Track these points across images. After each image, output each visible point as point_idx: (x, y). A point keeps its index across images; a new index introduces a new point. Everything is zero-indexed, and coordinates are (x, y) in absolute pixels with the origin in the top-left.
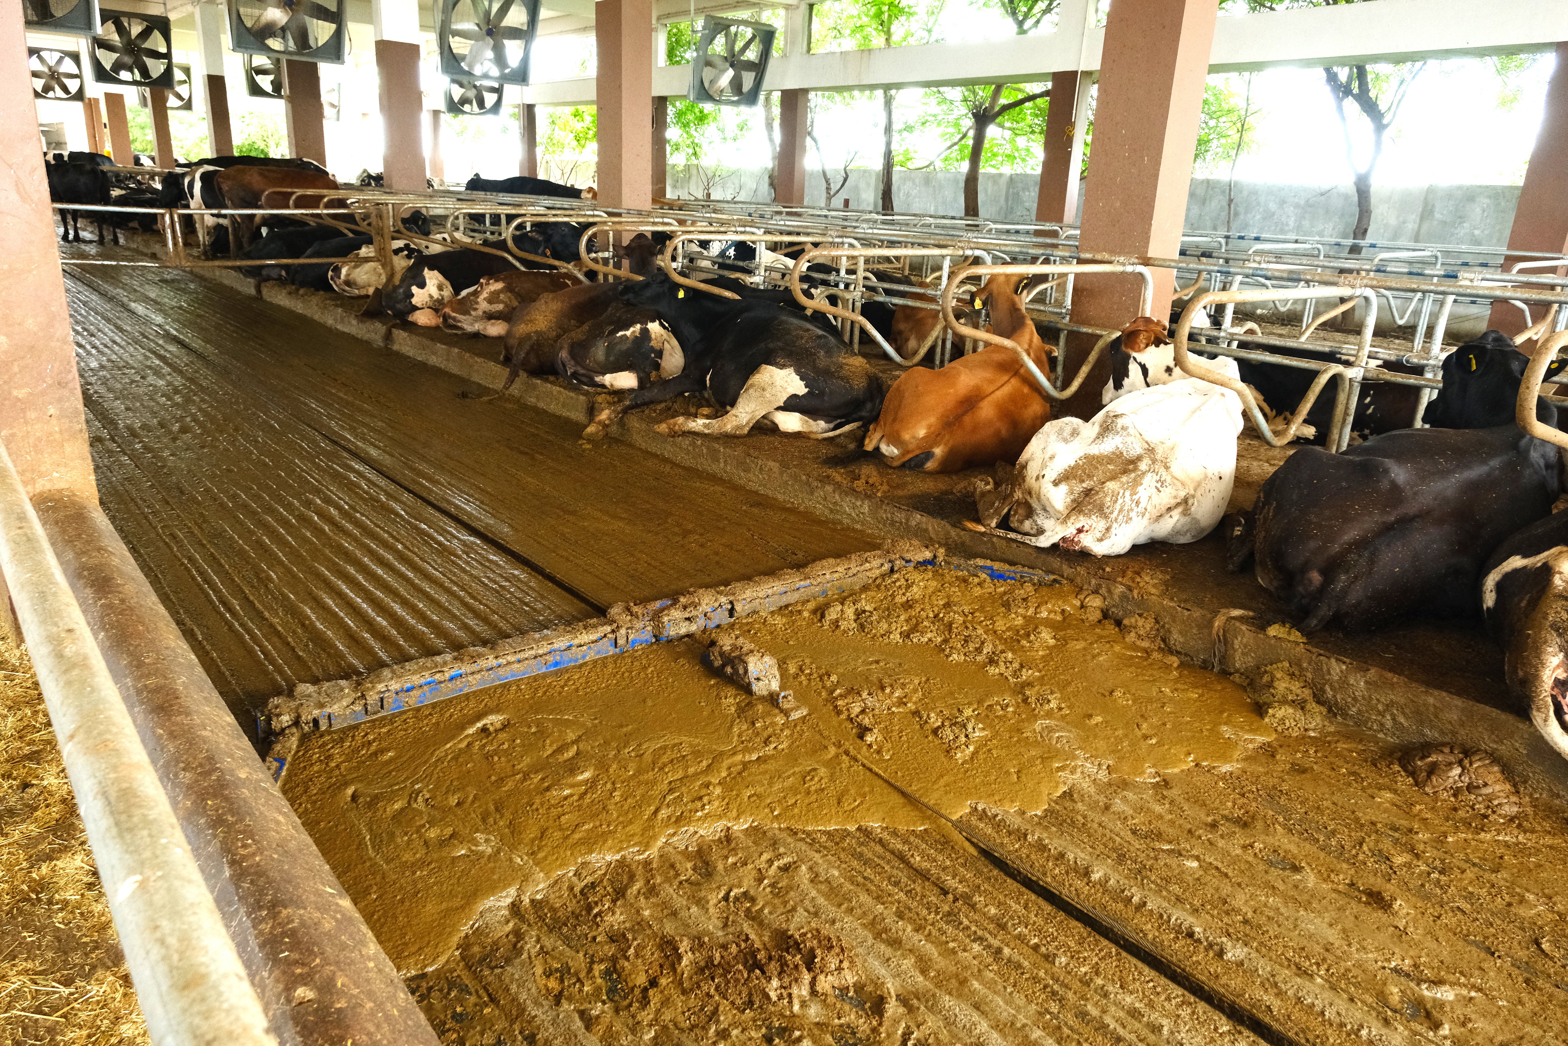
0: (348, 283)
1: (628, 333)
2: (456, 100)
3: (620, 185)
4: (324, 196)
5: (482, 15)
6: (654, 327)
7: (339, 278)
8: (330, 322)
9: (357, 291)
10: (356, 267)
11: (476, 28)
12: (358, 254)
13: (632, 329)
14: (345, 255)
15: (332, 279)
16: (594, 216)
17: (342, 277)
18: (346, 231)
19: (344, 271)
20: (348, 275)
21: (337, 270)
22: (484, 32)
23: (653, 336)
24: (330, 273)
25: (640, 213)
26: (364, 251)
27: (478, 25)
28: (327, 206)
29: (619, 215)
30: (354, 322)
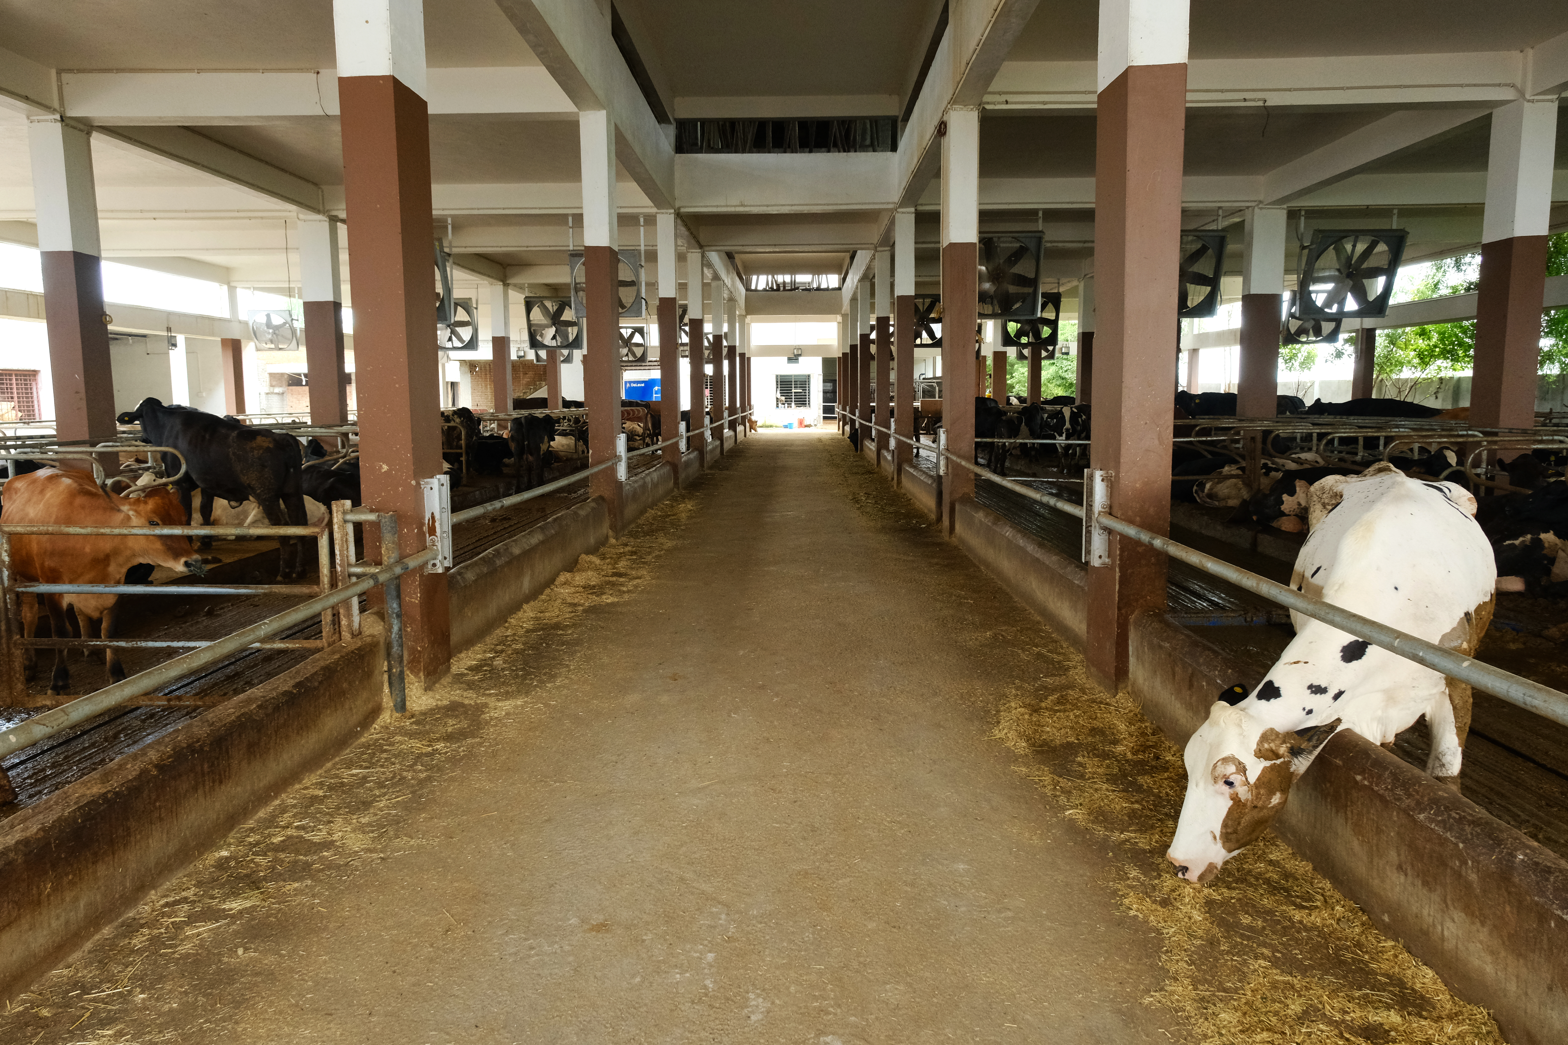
0: (1211, 496)
1: (1517, 542)
2: (1292, 332)
3: (1498, 405)
4: (1196, 426)
5: (1343, 260)
6: (1548, 537)
7: (1203, 491)
8: (1195, 527)
9: (1217, 503)
10: (1218, 483)
11: (1337, 273)
12: (1221, 472)
13: (1521, 539)
14: (1209, 474)
15: (1196, 492)
16: (1468, 436)
17: (1206, 491)
18: (1206, 453)
19: (1208, 486)
20: (1211, 489)
21: (1202, 486)
22: (1344, 275)
23: (1546, 545)
24: (1195, 488)
25: (1524, 432)
26: (1226, 469)
27: (1339, 270)
28: (1198, 434)
29: (1496, 434)
30: (1219, 528)
